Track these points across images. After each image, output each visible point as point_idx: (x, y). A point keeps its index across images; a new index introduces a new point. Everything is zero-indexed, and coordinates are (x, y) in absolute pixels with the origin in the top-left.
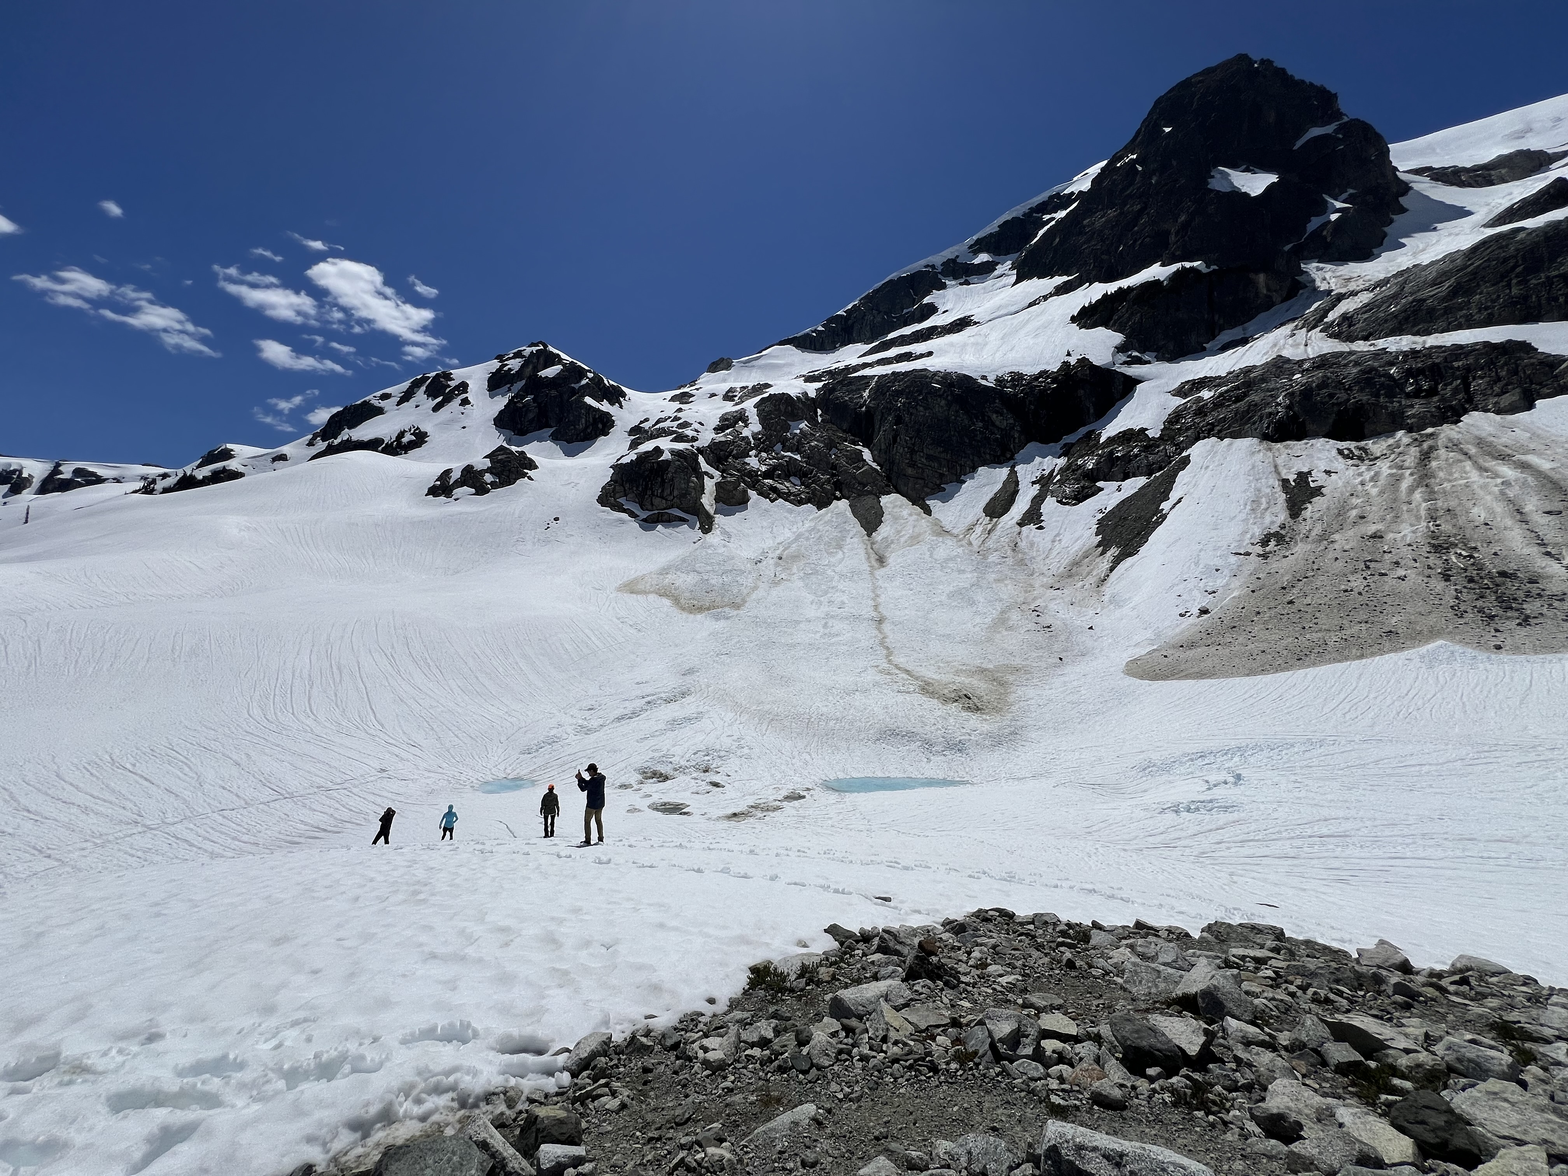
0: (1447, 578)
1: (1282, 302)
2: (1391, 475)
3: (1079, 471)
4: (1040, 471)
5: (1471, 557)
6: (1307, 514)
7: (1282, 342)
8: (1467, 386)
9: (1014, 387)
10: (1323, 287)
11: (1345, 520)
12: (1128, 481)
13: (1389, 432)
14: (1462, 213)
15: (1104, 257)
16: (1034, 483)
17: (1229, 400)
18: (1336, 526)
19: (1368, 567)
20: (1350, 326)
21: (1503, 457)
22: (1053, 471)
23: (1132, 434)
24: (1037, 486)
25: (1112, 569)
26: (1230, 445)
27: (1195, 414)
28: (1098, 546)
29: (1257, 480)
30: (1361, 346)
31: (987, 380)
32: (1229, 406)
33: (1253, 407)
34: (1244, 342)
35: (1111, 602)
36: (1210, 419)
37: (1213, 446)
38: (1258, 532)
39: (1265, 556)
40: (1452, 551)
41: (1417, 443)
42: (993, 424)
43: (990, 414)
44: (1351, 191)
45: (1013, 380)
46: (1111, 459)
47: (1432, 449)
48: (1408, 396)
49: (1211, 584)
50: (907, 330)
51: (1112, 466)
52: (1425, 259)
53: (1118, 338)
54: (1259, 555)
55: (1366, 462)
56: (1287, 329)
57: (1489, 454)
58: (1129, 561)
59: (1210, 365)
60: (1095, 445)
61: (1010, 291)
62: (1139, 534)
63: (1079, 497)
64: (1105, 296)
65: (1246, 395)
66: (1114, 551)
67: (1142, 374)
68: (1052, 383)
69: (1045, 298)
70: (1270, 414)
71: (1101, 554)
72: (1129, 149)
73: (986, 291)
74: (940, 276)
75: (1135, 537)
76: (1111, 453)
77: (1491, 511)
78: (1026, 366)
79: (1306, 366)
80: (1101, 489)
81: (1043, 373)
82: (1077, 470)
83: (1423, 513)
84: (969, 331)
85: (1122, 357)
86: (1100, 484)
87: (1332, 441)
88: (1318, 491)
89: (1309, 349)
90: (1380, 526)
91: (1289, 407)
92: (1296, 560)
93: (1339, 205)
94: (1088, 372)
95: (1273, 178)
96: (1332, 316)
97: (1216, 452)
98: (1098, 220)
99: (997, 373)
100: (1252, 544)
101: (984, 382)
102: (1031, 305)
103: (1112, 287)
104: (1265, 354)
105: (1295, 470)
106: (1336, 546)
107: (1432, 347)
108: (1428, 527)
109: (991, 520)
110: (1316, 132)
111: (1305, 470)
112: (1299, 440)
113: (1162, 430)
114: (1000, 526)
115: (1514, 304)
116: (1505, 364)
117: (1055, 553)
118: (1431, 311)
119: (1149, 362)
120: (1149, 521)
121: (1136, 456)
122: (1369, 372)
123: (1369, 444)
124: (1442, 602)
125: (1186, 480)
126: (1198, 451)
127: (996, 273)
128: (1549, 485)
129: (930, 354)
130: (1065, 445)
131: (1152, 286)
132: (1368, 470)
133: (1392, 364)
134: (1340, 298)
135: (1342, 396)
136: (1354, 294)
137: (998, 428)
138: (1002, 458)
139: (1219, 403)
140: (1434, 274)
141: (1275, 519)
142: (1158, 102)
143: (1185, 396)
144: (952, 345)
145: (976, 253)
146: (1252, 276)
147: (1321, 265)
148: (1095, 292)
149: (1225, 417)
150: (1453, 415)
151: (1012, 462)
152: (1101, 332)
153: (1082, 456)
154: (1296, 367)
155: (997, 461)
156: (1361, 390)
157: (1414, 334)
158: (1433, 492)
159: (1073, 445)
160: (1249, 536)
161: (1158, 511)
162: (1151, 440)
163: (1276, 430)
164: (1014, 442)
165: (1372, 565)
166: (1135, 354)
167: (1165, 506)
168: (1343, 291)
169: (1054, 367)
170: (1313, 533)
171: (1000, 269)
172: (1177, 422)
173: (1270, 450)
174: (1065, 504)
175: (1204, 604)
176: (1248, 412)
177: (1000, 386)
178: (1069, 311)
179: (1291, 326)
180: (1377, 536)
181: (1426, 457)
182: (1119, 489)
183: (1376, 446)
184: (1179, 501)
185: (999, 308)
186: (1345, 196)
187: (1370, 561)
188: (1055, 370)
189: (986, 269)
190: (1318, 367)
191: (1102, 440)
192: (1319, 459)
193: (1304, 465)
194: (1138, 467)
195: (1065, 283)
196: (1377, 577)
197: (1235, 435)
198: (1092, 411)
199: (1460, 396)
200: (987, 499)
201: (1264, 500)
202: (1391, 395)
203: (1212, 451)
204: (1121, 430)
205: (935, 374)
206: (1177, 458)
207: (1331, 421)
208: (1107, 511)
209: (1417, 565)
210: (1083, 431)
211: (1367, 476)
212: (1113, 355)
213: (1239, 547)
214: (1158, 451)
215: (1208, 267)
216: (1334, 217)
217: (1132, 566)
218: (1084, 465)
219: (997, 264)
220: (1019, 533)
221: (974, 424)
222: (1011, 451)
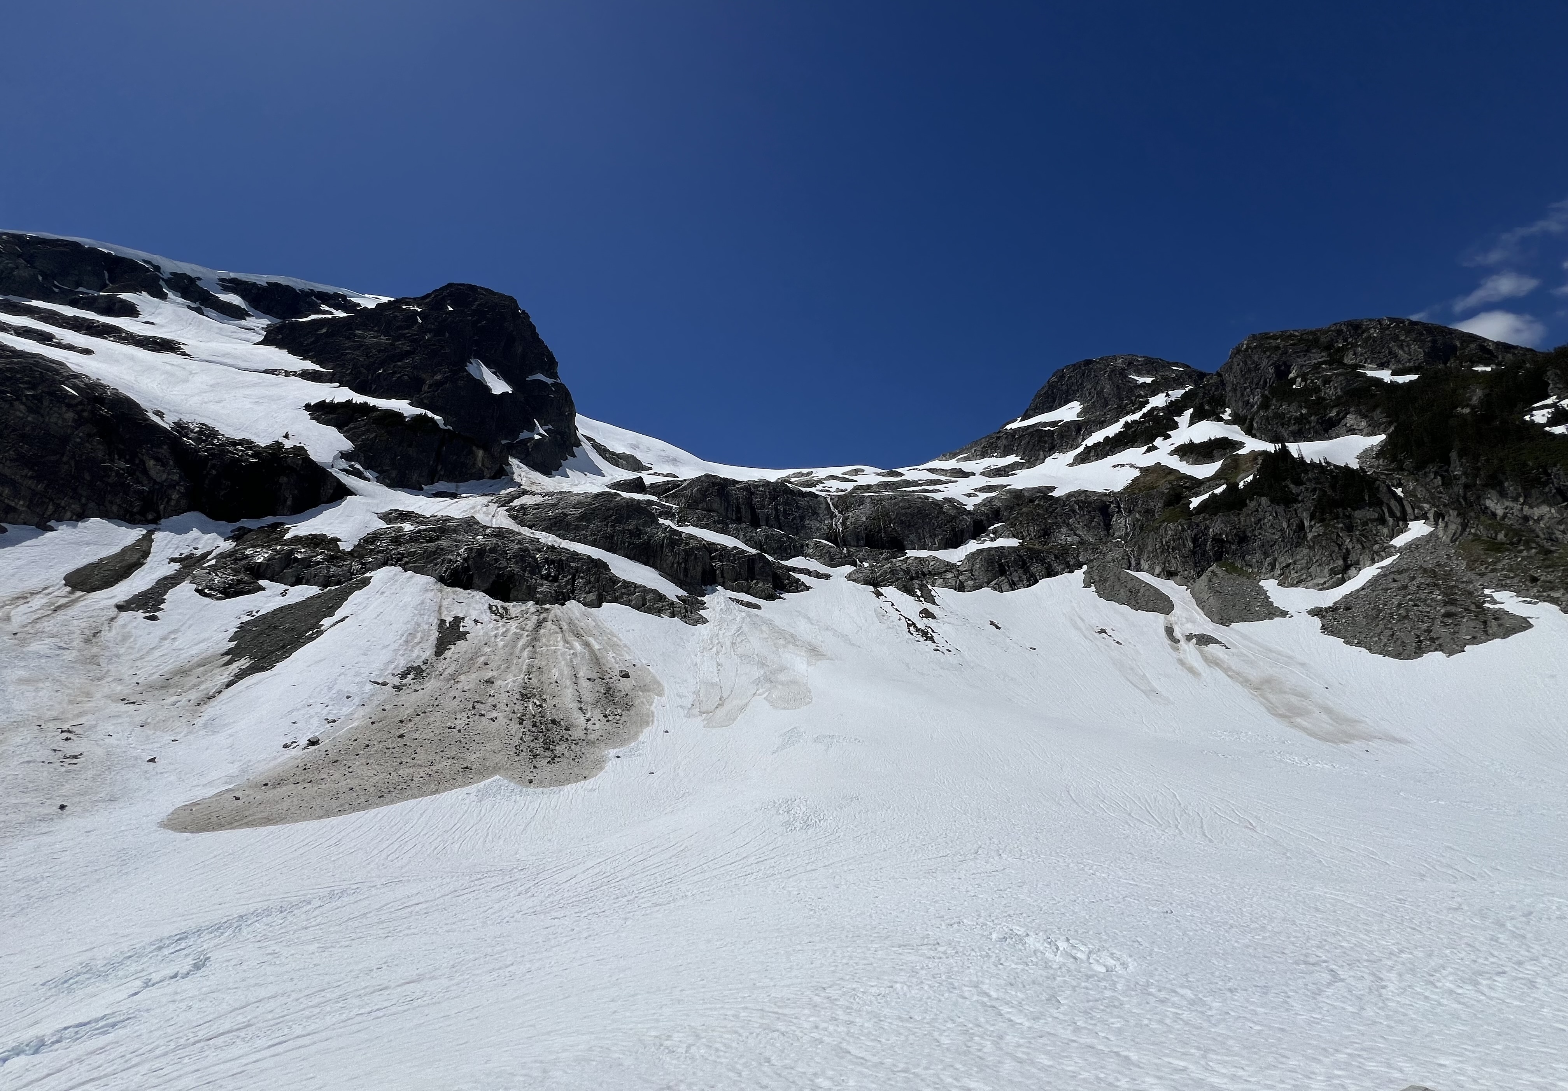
0: (521, 721)
1: (489, 478)
2: (515, 633)
3: (243, 562)
4: (191, 548)
5: (541, 706)
6: (448, 654)
7: (479, 507)
8: (574, 580)
9: (198, 440)
10: (518, 480)
11: (474, 664)
12: (298, 588)
13: (524, 600)
14: (599, 473)
15: (363, 370)
16: (173, 560)
17: (424, 538)
18: (465, 669)
19: (474, 707)
20: (524, 514)
21: (578, 636)
22: (210, 553)
23: (323, 540)
24: (177, 566)
25: (229, 685)
26: (411, 577)
27: (391, 541)
28: (227, 653)
29: (421, 615)
30: (526, 531)
31: (162, 417)
32: (422, 543)
33: (440, 550)
34: (453, 496)
35: (205, 726)
36: (402, 549)
37: (395, 575)
38: (402, 663)
39: (398, 688)
40: (532, 700)
41: (538, 613)
42: (145, 472)
43: (145, 458)
44: (551, 427)
45: (201, 432)
46: (288, 559)
47: (545, 620)
48: (542, 577)
49: (335, 712)
50: (69, 311)
51: (287, 566)
52: (575, 490)
53: (347, 445)
54: (395, 687)
55: (504, 620)
56: (485, 500)
57: (573, 632)
58: (258, 676)
59: (420, 504)
60: (277, 539)
61: (250, 346)
62: (283, 647)
63: (229, 592)
64: (349, 402)
65: (438, 538)
66: (244, 662)
67: (357, 488)
68: (253, 456)
69: (287, 374)
70: (451, 560)
71: (225, 665)
72: (417, 301)
73: (220, 332)
74: (161, 283)
75: (278, 650)
76: (291, 552)
77: (562, 674)
78: (228, 425)
79: (488, 531)
80: (262, 589)
81: (246, 443)
82: (241, 560)
83: (525, 667)
84: (169, 357)
85: (344, 464)
86: (263, 582)
87: (488, 597)
88: (463, 636)
89: (494, 520)
90: (495, 674)
91: (466, 560)
92: (424, 694)
93: (542, 431)
94: (300, 462)
95: (510, 390)
96: (516, 503)
97: (396, 581)
98: (371, 338)
99: (182, 417)
100: (393, 675)
101: (156, 419)
102: (266, 371)
103: (359, 399)
104: (464, 511)
105: (453, 613)
106: (459, 686)
107: (563, 548)
108: (524, 679)
109: (72, 593)
110: (540, 377)
111: (461, 616)
112: (465, 589)
113: (355, 546)
114: (83, 603)
115: (607, 538)
116: (595, 574)
117: (157, 653)
118: (569, 524)
119: (368, 480)
120: (301, 635)
121: (318, 563)
122: (524, 551)
123: (510, 605)
124: (512, 742)
125: (359, 600)
126: (380, 576)
127: (243, 323)
128: (595, 660)
129: (87, 352)
130: (239, 529)
131: (397, 416)
132: (503, 626)
133: (539, 551)
134: (524, 493)
135: (503, 563)
136: (533, 494)
137: (150, 478)
138: (138, 517)
139: (414, 538)
140: (575, 502)
141: (422, 653)
142: (450, 285)
143: (389, 521)
144: (132, 358)
145: (226, 289)
146: (474, 448)
147: (521, 465)
148: (341, 394)
149: (415, 552)
150: (561, 598)
151: (152, 527)
152: (331, 432)
153: (253, 546)
154: (481, 530)
155: (129, 519)
156: (516, 563)
157: (558, 536)
158: (535, 652)
159: (250, 530)
160: (393, 666)
161: (317, 625)
162: (339, 551)
163: (451, 575)
164: (168, 502)
165: (478, 706)
166: (358, 466)
167: (326, 622)
168: (528, 489)
169: (263, 441)
170: (446, 673)
171: (250, 322)
172: (372, 543)
173: (441, 591)
174: (206, 595)
175: (317, 734)
176: (434, 553)
177: (177, 431)
178: (307, 398)
179: (489, 498)
180: (490, 682)
181: (540, 624)
182: (284, 594)
183: (514, 608)
184: (342, 620)
185: (225, 355)
186: (546, 427)
187: (478, 702)
188: (263, 445)
189: (232, 313)
190: (496, 536)
191: (287, 536)
192: (474, 609)
193: (461, 611)
194: (315, 576)
195: (316, 372)
196: (477, 717)
197: (417, 571)
198: (289, 503)
199: (569, 587)
200: (81, 562)
201: (419, 635)
202: (532, 573)
203: (393, 579)
204: (313, 533)
205: (76, 376)
206: (359, 577)
207: (491, 581)
208: (257, 615)
209: (507, 709)
210: (270, 520)
211: (501, 631)
212: (335, 458)
213: (380, 676)
214: (343, 565)
215: (445, 424)
216: (537, 437)
217: (260, 682)
218: (252, 556)
219: (249, 315)
220: (112, 619)
221: (112, 461)
222: (158, 513)
